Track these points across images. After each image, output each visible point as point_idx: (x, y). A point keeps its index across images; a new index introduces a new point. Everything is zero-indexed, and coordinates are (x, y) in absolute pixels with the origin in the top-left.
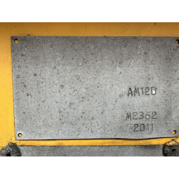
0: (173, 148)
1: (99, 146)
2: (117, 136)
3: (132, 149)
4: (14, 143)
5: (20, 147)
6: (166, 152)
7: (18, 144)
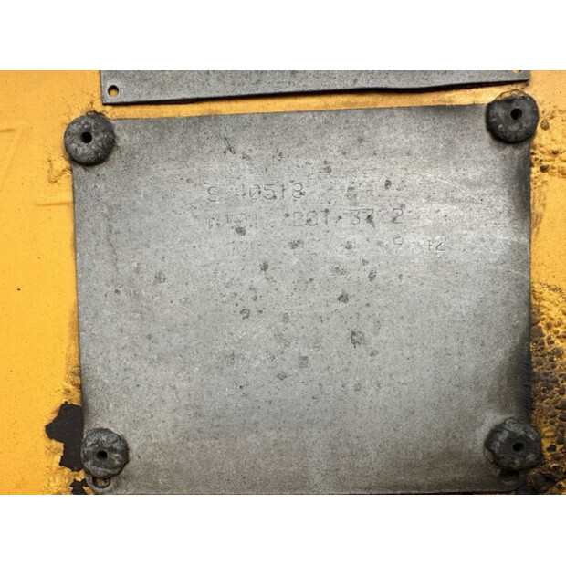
0: (514, 106)
1: (313, 112)
2: (359, 82)
3: (400, 117)
4: (98, 111)
5: (113, 122)
6: (494, 120)
7: (108, 116)
